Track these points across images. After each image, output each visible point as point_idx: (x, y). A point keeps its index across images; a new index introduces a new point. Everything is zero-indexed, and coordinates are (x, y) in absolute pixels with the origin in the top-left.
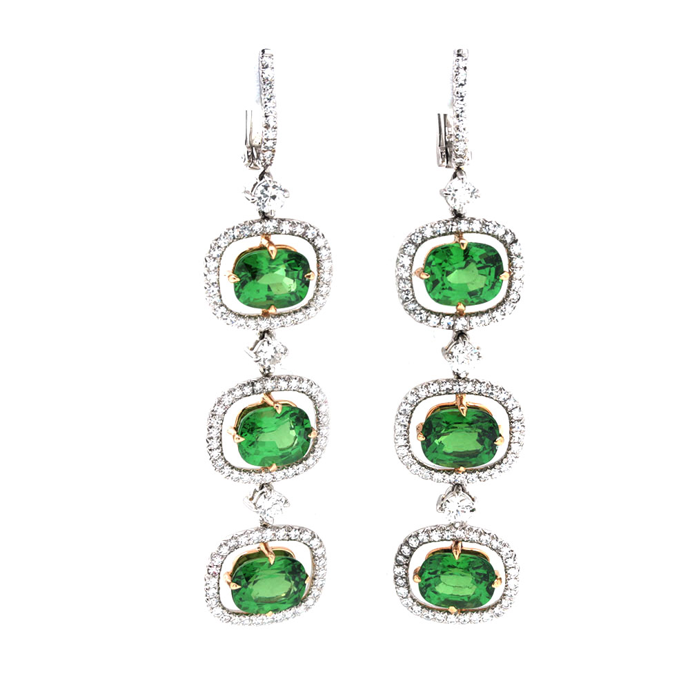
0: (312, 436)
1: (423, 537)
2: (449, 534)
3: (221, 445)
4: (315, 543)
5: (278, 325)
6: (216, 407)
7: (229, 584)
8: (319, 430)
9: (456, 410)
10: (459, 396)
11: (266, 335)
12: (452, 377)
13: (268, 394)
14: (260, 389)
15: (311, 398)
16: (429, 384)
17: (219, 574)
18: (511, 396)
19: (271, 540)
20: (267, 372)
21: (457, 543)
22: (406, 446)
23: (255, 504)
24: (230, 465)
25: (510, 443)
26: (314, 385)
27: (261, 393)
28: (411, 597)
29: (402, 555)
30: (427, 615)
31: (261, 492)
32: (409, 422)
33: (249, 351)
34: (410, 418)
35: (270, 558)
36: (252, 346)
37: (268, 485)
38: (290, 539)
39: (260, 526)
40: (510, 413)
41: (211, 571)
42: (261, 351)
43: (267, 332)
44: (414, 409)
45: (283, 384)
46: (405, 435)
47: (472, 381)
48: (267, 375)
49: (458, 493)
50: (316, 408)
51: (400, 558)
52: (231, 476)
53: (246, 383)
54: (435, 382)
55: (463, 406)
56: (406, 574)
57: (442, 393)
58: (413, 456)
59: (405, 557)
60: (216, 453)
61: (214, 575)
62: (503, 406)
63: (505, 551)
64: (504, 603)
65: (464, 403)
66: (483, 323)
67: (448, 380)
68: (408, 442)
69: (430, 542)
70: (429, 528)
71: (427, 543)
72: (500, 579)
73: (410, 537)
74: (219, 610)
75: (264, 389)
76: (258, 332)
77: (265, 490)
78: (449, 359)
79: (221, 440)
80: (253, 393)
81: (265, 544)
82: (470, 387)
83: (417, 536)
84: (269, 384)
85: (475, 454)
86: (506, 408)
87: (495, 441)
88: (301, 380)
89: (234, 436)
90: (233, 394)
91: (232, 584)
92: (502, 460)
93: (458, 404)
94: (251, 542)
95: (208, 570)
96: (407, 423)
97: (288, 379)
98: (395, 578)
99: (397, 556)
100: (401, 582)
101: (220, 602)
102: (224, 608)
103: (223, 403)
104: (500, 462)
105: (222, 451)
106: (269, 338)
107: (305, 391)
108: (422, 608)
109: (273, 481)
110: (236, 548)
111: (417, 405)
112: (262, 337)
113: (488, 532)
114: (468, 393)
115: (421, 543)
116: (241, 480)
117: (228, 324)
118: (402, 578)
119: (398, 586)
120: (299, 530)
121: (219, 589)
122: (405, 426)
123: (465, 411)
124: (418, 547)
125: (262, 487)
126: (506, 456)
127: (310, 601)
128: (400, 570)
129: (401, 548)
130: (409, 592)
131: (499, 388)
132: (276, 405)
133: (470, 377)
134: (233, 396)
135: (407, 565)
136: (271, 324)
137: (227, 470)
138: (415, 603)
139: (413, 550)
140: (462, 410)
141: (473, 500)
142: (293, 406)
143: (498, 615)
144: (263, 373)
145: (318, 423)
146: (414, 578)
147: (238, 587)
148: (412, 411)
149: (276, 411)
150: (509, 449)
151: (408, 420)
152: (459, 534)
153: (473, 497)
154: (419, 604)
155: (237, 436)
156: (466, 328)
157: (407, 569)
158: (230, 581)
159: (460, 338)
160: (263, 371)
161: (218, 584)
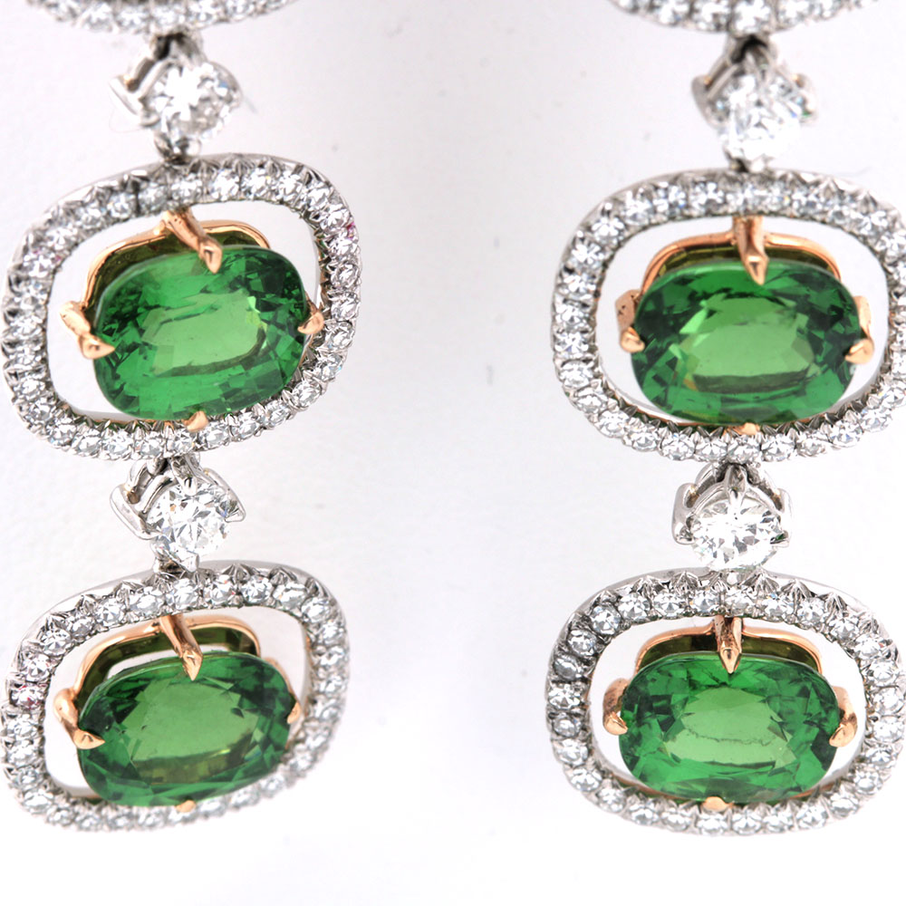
0: (309, 330)
1: (629, 604)
2: (710, 596)
3: (44, 360)
4: (314, 609)
5: (209, 16)
6: (31, 255)
7: (69, 729)
8: (330, 303)
9: (734, 267)
10: (744, 219)
11: (174, 46)
12: (722, 164)
13: (182, 211)
14: (158, 200)
15: (306, 216)
16: (657, 188)
17: (42, 703)
18: (894, 221)
19: (189, 609)
20: (177, 151)
21: (729, 622)
22: (586, 361)
23: (143, 516)
24: (71, 413)
25: (888, 353)
26: (314, 180)
27: (158, 212)
28: (597, 766)
29: (571, 653)
30: (641, 812)
31: (160, 479)
32: (597, 294)
33: (123, 91)
34: (600, 284)
35: (189, 663)
36: (132, 76)
37: (181, 461)
38: (246, 603)
39: (157, 569)
40: (891, 269)
41: (22, 696)
42: (163, 95)
43: (179, 37)
44: (612, 257)
45: (224, 183)
46: (584, 332)
47: (783, 178)
48: (180, 160)
49: (736, 491)
50: (319, 244)
51: (566, 663)
52: (74, 444)
53: (115, 184)
54: (674, 180)
55: (755, 252)
56: (583, 706)
57: (695, 213)
58: (606, 389)
59: (581, 660)
60: (30, 384)
61: (27, 708)
62: (872, 249)
63: (867, 645)
64: (862, 780)
65: (759, 244)
66: (817, 12)
67: (711, 177)
68: (592, 350)
69: (654, 618)
70: (649, 581)
71: (642, 622)
72: (853, 718)
73: (595, 605)
74: (42, 797)
75: (170, 198)
76: (151, 37)
77: (171, 474)
78: (715, 122)
79: (44, 348)
80: (138, 211)
81: (175, 621)
82: (773, 196)
83: (615, 602)
84: (185, 186)
85: (795, 383)
86: (881, 256)
87: (847, 352)
88: (277, 168)
89: (81, 339)
90: (78, 218)
91: (79, 734)
92: (865, 399)
93: (742, 243)
94: (133, 615)
95: (11, 693)
96: (588, 298)
97: (240, 166)
98: (551, 716)
99: (555, 657)
100: (566, 724)
101: (46, 775)
102: (57, 791)
103: (50, 244)
104: (859, 405)
105: (49, 375)
106: (183, 58)
107: (287, 199)
108: (628, 794)
109: (196, 450)
110: (92, 632)
111: (619, 245)
112: (163, 53)
113: (819, 591)
114: (772, 214)
115: (624, 624)
116: (103, 453)
117: (60, 19)
118: (571, 716)
119: (559, 735)
120: (270, 577)
121: (43, 740)
122: (584, 305)
123: (761, 269)
124: (617, 633)
125: (164, 466)
126: (875, 389)
127: (301, 758)
128: (562, 694)
129: (569, 636)
130: (590, 752)
131: (860, 198)
132: (203, 247)
133: (780, 167)
134: (79, 223)
135: (586, 681)
136: (188, 14)
137: (65, 426)
138: (607, 781)
139: (603, 641)
140: (755, 265)
141: (779, 505)
142: (262, 245)
143: (843, 812)
144: (165, 153)
145: (326, 284)
146: (605, 720)
147: (97, 743)
148: (605, 265)
149: (203, 263)
150: (886, 368)
151: (593, 288)
152: (737, 598)
153: (776, 492)
154: (619, 783)
155: (91, 340)
156: (766, 28)
157: (585, 692)
158: (73, 721)
159: (750, 58)
160: (164, 145)
161: (40, 728)
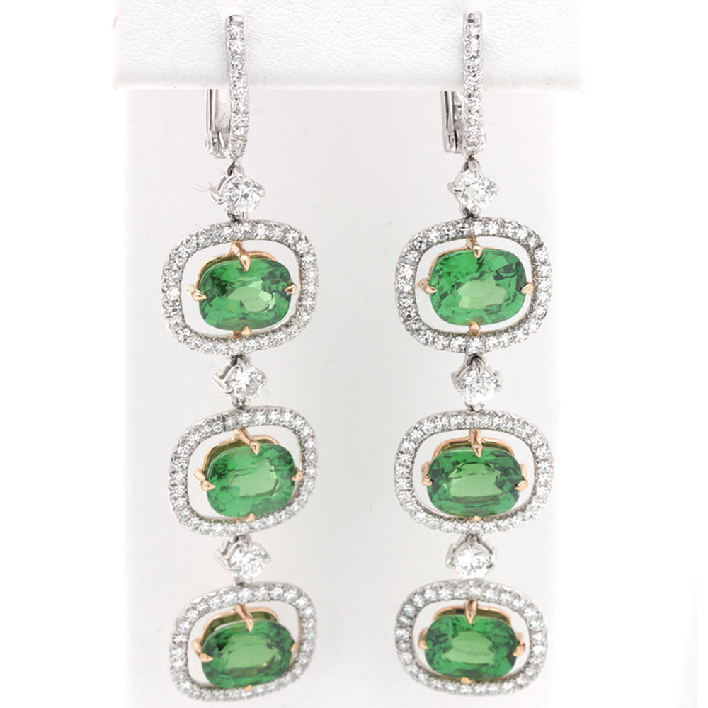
0: (297, 479)
1: (429, 594)
2: (462, 591)
3: (186, 492)
4: (302, 602)
5: (253, 347)
6: (180, 448)
7: (198, 654)
8: (305, 469)
9: (468, 450)
10: (474, 431)
11: (239, 359)
12: (464, 408)
13: (243, 429)
14: (233, 425)
15: (295, 432)
16: (437, 418)
17: (187, 643)
18: (535, 431)
19: (248, 602)
20: (241, 404)
21: (471, 602)
22: (409, 490)
23: (228, 560)
24: (197, 515)
25: (535, 487)
26: (298, 417)
27: (233, 429)
28: (417, 664)
29: (405, 615)
30: (435, 685)
31: (235, 545)
32: (413, 462)
33: (218, 379)
34: (414, 458)
35: (249, 624)
36: (221, 373)
37: (244, 536)
38: (272, 599)
39: (234, 585)
40: (535, 451)
41: (178, 640)
42: (234, 380)
43: (241, 356)
44: (419, 447)
45: (260, 417)
46: (408, 478)
47: (489, 414)
48: (241, 408)
49: (471, 546)
50: (300, 444)
51: (403, 619)
52: (199, 529)
53: (215, 418)
54: (444, 415)
55: (478, 444)
56: (410, 638)
57: (453, 428)
58: (417, 502)
59: (409, 618)
60: (181, 502)
61: (180, 644)
62: (526, 443)
63: (529, 613)
64: (529, 672)
65: (479, 441)
66: (502, 344)
67: (459, 413)
68: (411, 486)
69: (439, 600)
70: (437, 584)
71: (434, 602)
72: (524, 645)
73: (415, 594)
74: (188, 685)
75: (238, 424)
76: (229, 356)
77: (240, 542)
78: (459, 389)
79: (186, 487)
80: (225, 429)
81: (242, 606)
82: (485, 421)
83: (422, 593)
84: (244, 418)
85: (495, 499)
86: (530, 446)
87: (516, 486)
88: (282, 412)
89: (202, 483)
90: (200, 432)
91: (203, 655)
92: (525, 506)
93: (472, 441)
94: (225, 605)
95: (174, 638)
96: (409, 464)
97: (267, 411)
98: (397, 642)
99: (398, 617)
100: (403, 646)
101: (189, 676)
102: (193, 682)
103: (189, 443)
104: (523, 509)
105: (188, 499)
106: (243, 364)
107: (287, 424)
108: (430, 676)
109: (250, 532)
110: (207, 611)
111: (422, 442)
112: (234, 363)
113: (508, 590)
114: (484, 428)
115: (427, 602)
116: (211, 533)
117: (192, 349)
118: (405, 642)
119: (400, 651)
120: (282, 588)
121: (187, 660)
122: (408, 467)
123: (480, 451)
124: (424, 606)
125: (237, 539)
126: (530, 502)
127: (297, 671)
128: (401, 632)
129: (404, 607)
130: (414, 658)
131: (521, 422)
132: (252, 444)
133: (487, 409)
134: (200, 434)
135: (411, 627)
136: (244, 346)
137: (195, 520)
138: (421, 671)
139: (418, 610)
140: (477, 449)
141: (491, 552)
142: (276, 443)
143: (521, 686)
144: (236, 405)
145: (304, 461)
146: (419, 644)
147: (211, 659)
148: (416, 450)
149: (252, 451)
150: (534, 494)
151: (411, 460)
152: (475, 591)
153: (491, 548)
154: (426, 672)
155: (206, 483)
156: (481, 350)
157: (411, 632)
158: (199, 651)
159: (474, 363)
160: (236, 402)
161: (186, 654)
